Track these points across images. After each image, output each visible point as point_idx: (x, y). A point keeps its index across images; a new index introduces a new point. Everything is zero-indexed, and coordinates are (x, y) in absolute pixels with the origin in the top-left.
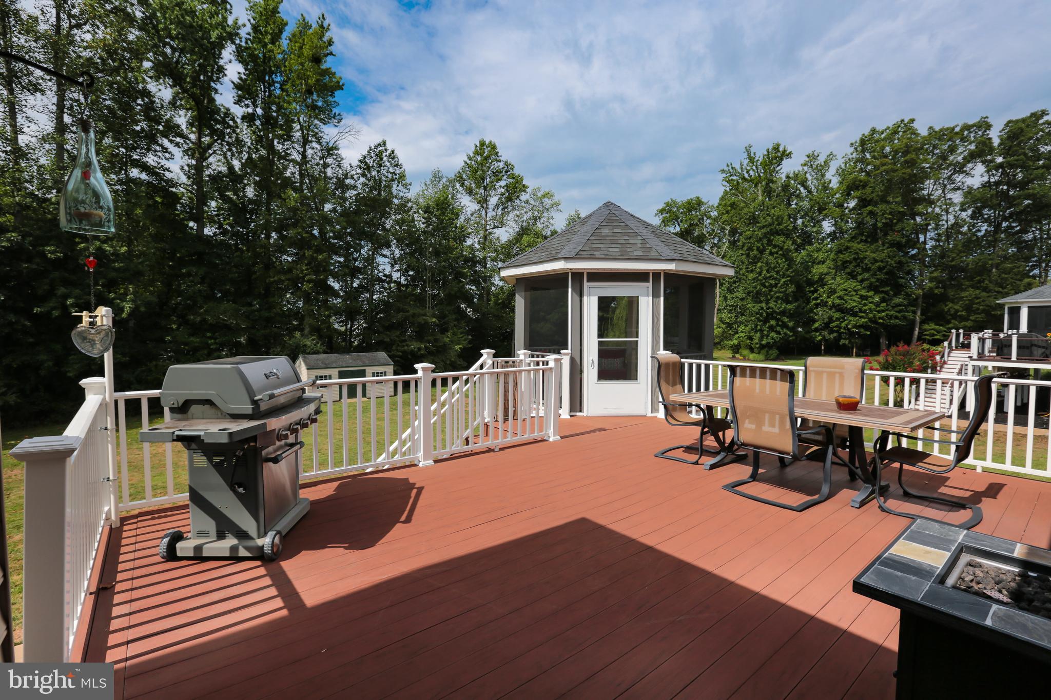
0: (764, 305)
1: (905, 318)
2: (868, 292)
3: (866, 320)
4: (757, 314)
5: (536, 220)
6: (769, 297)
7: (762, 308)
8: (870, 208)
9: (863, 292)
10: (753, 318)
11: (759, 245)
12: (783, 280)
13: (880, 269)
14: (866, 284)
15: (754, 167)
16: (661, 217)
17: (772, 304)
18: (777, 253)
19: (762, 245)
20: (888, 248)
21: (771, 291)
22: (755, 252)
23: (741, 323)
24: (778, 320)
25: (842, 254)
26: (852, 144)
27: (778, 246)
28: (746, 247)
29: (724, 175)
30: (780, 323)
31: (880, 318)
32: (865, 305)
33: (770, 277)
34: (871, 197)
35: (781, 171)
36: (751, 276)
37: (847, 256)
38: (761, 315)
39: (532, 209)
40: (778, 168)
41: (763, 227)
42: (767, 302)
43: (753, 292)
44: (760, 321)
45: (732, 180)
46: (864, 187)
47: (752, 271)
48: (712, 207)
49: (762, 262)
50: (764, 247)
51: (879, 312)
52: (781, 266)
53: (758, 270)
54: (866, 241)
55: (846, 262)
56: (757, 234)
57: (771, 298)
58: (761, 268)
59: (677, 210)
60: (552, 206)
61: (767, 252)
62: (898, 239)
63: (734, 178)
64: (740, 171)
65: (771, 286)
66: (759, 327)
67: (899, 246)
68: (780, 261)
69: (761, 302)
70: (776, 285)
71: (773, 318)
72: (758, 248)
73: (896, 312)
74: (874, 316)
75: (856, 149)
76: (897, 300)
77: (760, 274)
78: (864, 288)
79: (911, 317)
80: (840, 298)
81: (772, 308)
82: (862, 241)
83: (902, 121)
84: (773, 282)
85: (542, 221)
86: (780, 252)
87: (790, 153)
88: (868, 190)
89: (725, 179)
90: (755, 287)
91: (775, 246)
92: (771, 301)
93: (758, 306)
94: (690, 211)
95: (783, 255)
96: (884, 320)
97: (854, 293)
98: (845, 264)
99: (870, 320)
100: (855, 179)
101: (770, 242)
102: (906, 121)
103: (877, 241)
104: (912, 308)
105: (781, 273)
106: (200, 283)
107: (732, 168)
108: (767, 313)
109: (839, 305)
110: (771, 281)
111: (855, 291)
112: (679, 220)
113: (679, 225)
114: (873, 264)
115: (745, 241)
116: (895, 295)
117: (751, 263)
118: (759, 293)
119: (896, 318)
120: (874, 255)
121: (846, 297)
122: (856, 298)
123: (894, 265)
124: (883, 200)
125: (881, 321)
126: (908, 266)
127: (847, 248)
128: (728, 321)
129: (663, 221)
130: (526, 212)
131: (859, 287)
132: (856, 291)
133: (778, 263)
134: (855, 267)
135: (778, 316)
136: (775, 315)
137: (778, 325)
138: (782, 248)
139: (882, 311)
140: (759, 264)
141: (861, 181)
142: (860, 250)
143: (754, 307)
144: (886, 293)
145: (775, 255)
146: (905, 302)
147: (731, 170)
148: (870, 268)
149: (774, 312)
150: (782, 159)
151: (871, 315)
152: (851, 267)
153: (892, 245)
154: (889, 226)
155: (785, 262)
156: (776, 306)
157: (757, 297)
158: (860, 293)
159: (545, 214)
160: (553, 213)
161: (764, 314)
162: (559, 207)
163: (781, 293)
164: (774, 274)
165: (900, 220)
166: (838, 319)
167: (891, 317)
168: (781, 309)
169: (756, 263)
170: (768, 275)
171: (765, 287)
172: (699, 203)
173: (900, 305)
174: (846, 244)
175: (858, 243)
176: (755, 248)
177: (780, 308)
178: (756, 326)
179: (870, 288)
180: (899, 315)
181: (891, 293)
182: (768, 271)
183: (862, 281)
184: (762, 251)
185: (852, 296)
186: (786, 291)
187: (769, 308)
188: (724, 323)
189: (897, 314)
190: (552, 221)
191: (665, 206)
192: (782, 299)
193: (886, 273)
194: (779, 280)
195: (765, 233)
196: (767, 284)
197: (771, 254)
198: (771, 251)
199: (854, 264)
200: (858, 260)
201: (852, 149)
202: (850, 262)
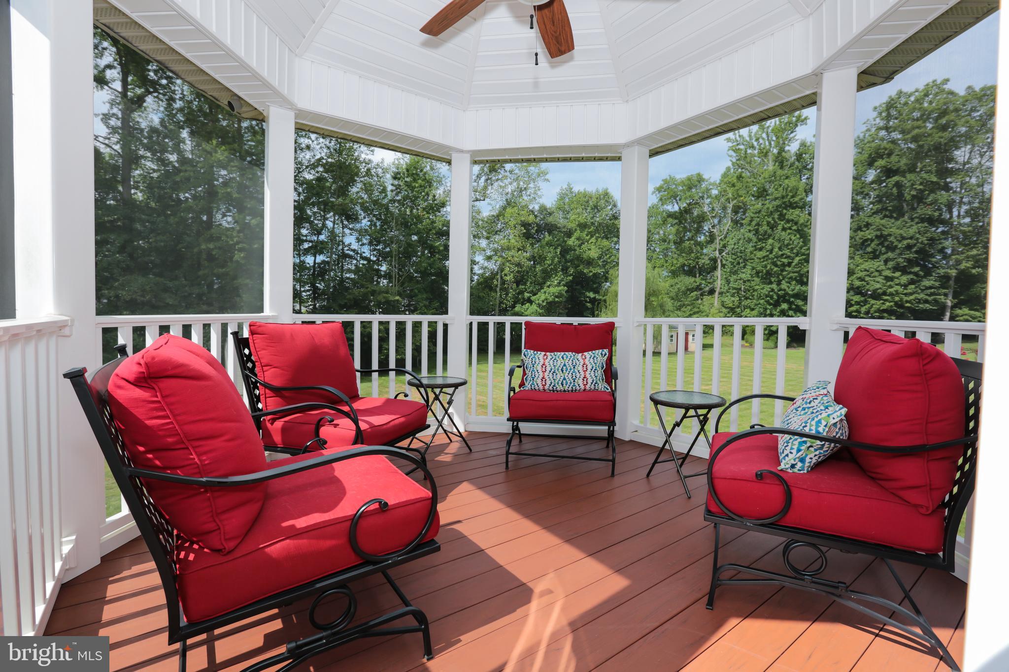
0: (774, 286)
1: (936, 301)
2: (894, 273)
3: (892, 304)
4: (767, 296)
5: (521, 191)
6: (781, 277)
7: (773, 290)
8: (896, 178)
9: (888, 273)
10: (762, 301)
11: (770, 220)
12: (797, 259)
13: (909, 247)
14: (891, 264)
15: (764, 135)
16: (658, 195)
17: (784, 285)
18: (790, 229)
19: (773, 219)
20: (917, 223)
21: (782, 271)
22: (765, 228)
23: (746, 307)
24: (790, 303)
25: (861, 231)
26: (875, 108)
27: (792, 220)
28: (754, 223)
29: (730, 144)
30: (794, 307)
31: (907, 302)
32: (891, 287)
33: (782, 255)
34: (897, 166)
35: (796, 138)
36: (760, 254)
37: (869, 234)
38: (772, 297)
39: (517, 179)
40: (792, 135)
41: (776, 199)
42: (779, 283)
43: (762, 272)
44: (770, 304)
45: (739, 149)
46: (889, 155)
47: (761, 249)
48: (714, 184)
49: (773, 239)
50: (775, 222)
51: (906, 294)
52: (795, 243)
53: (769, 247)
54: (891, 217)
55: (866, 240)
56: (768, 208)
57: (783, 279)
58: (772, 245)
59: (676, 188)
60: (539, 175)
61: (780, 227)
62: (930, 213)
63: (742, 147)
64: (748, 139)
65: (783, 265)
66: (768, 312)
67: (932, 221)
68: (793, 238)
69: (771, 283)
70: (789, 264)
71: (785, 301)
72: (768, 223)
73: (927, 295)
74: (901, 300)
75: (880, 114)
76: (926, 283)
77: (771, 251)
78: (889, 269)
79: (943, 301)
80: (861, 279)
81: (784, 290)
82: (885, 216)
83: (934, 81)
84: (786, 261)
85: (528, 193)
86: (795, 228)
87: (806, 118)
88: (894, 158)
89: (731, 148)
90: (766, 267)
91: (788, 221)
92: (783, 282)
93: (767, 288)
94: (690, 188)
95: (798, 231)
96: (912, 304)
97: (877, 274)
98: (865, 243)
99: (896, 304)
100: (878, 148)
101: (782, 217)
102: (938, 82)
103: (903, 215)
104: (944, 291)
105: (795, 251)
106: (118, 253)
107: (740, 136)
108: (778, 295)
109: (858, 288)
110: (783, 260)
111: (877, 271)
112: (678, 199)
113: (677, 203)
114: (900, 241)
115: (753, 215)
116: (925, 276)
117: (760, 240)
118: (769, 273)
119: (926, 301)
120: (901, 232)
121: (867, 279)
122: (880, 279)
123: (926, 242)
124: (912, 169)
125: (908, 305)
126: (940, 243)
127: (868, 225)
128: (731, 305)
129: (661, 199)
130: (511, 184)
131: (883, 267)
132: (880, 272)
133: (791, 239)
134: (878, 245)
135: (792, 299)
136: (787, 298)
137: (790, 309)
138: (796, 223)
139: (911, 294)
140: (770, 241)
141: (886, 149)
142: (883, 226)
143: (763, 289)
144: (916, 274)
145: (789, 231)
146: (937, 284)
147: (738, 138)
148: (896, 246)
149: (787, 294)
150: (796, 125)
151: (897, 299)
152: (873, 245)
153: (922, 220)
154: (920, 198)
155: (800, 239)
156: (789, 287)
157: (767, 277)
158: (884, 273)
159: (532, 185)
160: (541, 184)
161: (775, 297)
162: (547, 177)
163: (794, 272)
164: (787, 252)
165: (932, 191)
166: (858, 303)
167: (919, 301)
168: (795, 291)
169: (766, 239)
170: (780, 253)
171: (776, 266)
172: (700, 179)
173: (931, 288)
174: (867, 220)
175: (881, 219)
176: (765, 223)
177: (793, 290)
178: (766, 309)
179: (896, 269)
180: (930, 299)
181: (922, 273)
182: (780, 249)
183: (886, 261)
184: (773, 227)
185: (875, 277)
186: (800, 271)
187: (780, 290)
188: (726, 308)
189: (927, 297)
190: (539, 193)
191: (662, 183)
192: (795, 279)
193: (916, 252)
194: (793, 259)
195: (777, 206)
196: (779, 263)
197: (784, 229)
198: (783, 226)
199: (876, 242)
200: (882, 238)
201: (875, 114)
202: (872, 240)
